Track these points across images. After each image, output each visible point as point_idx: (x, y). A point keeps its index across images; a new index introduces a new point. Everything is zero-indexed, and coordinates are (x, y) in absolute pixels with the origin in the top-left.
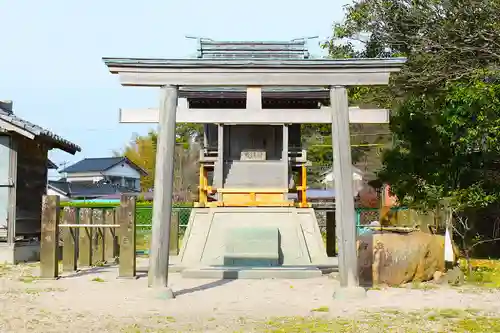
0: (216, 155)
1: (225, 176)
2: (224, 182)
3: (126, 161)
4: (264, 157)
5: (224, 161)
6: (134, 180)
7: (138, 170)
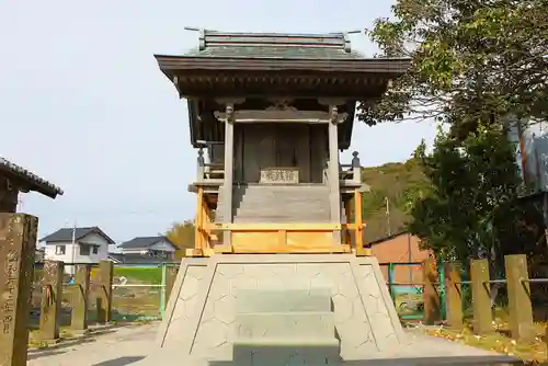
0: (222, 176)
1: (235, 205)
2: (234, 213)
3: (166, 239)
4: (296, 179)
5: (234, 184)
6: (170, 253)
7: (174, 246)
